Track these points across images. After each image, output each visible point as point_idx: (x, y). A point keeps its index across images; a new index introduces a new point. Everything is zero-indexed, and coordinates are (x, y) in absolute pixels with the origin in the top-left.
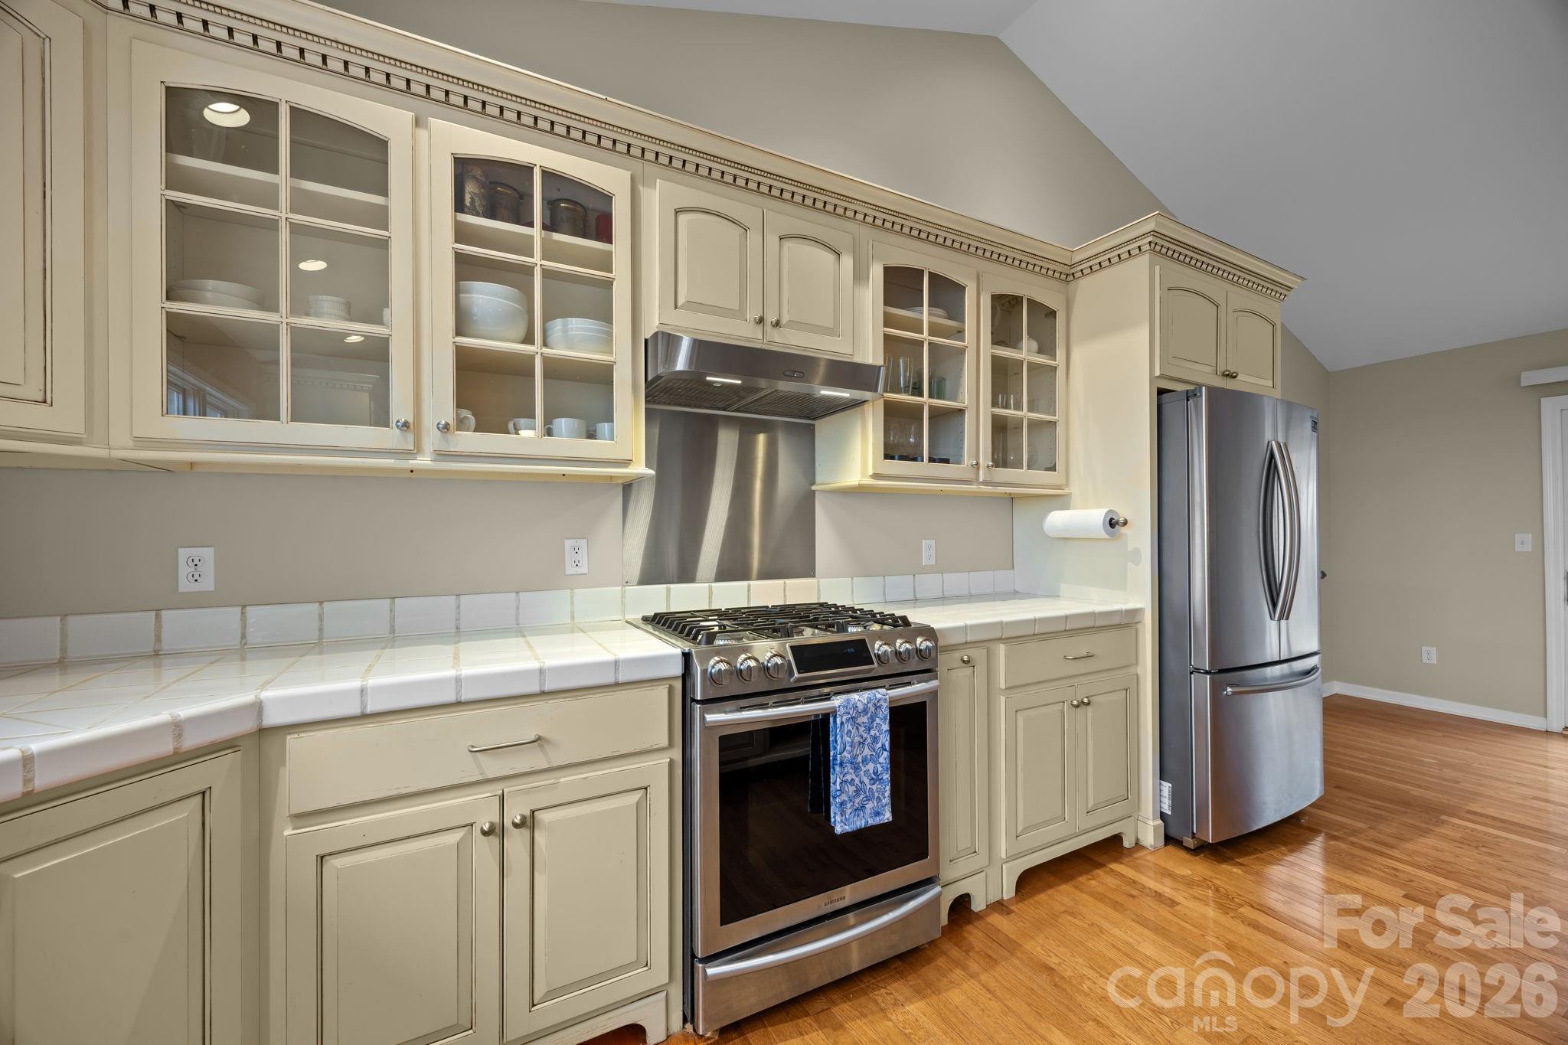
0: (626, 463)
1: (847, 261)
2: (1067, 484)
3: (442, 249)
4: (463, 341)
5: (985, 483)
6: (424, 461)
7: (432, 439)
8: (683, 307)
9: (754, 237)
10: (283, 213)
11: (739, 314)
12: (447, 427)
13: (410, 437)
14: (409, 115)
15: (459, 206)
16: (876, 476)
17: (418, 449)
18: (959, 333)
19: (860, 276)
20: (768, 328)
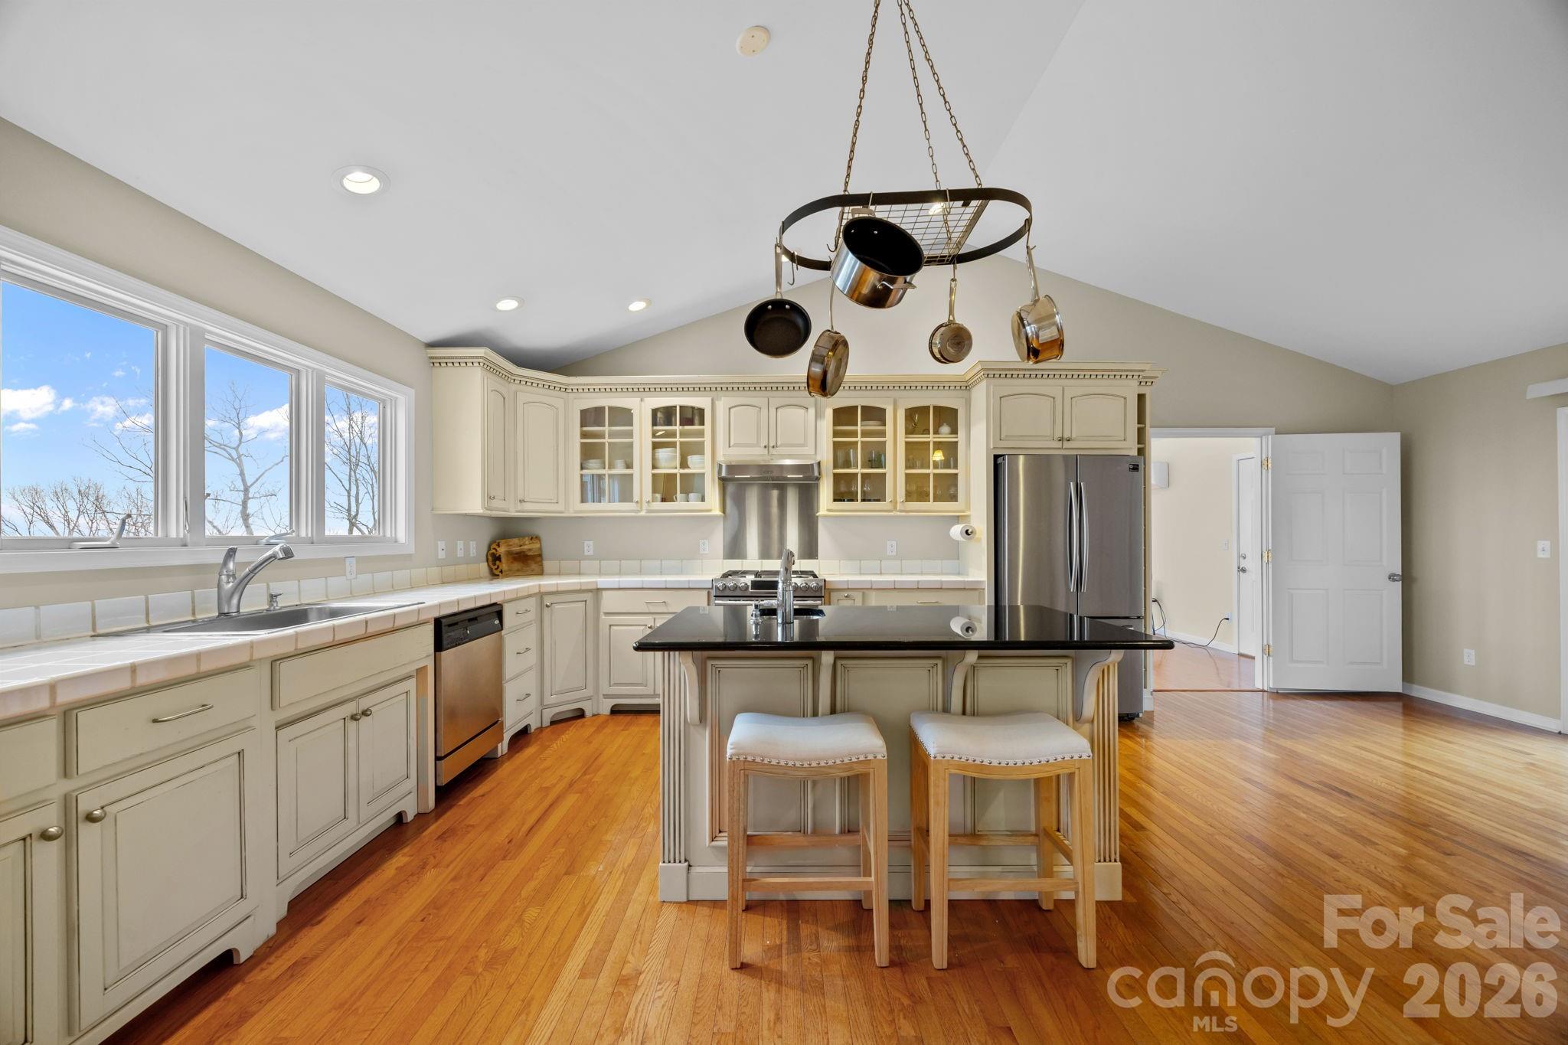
0: (710, 510)
1: (812, 411)
2: (969, 509)
3: (648, 441)
4: (656, 471)
5: (901, 511)
6: (643, 513)
7: (645, 505)
8: (733, 446)
9: (764, 411)
10: (607, 440)
11: (757, 445)
12: (649, 502)
13: (639, 505)
14: (639, 399)
15: (654, 423)
16: (829, 510)
17: (641, 510)
18: (883, 434)
19: (818, 415)
20: (770, 448)
